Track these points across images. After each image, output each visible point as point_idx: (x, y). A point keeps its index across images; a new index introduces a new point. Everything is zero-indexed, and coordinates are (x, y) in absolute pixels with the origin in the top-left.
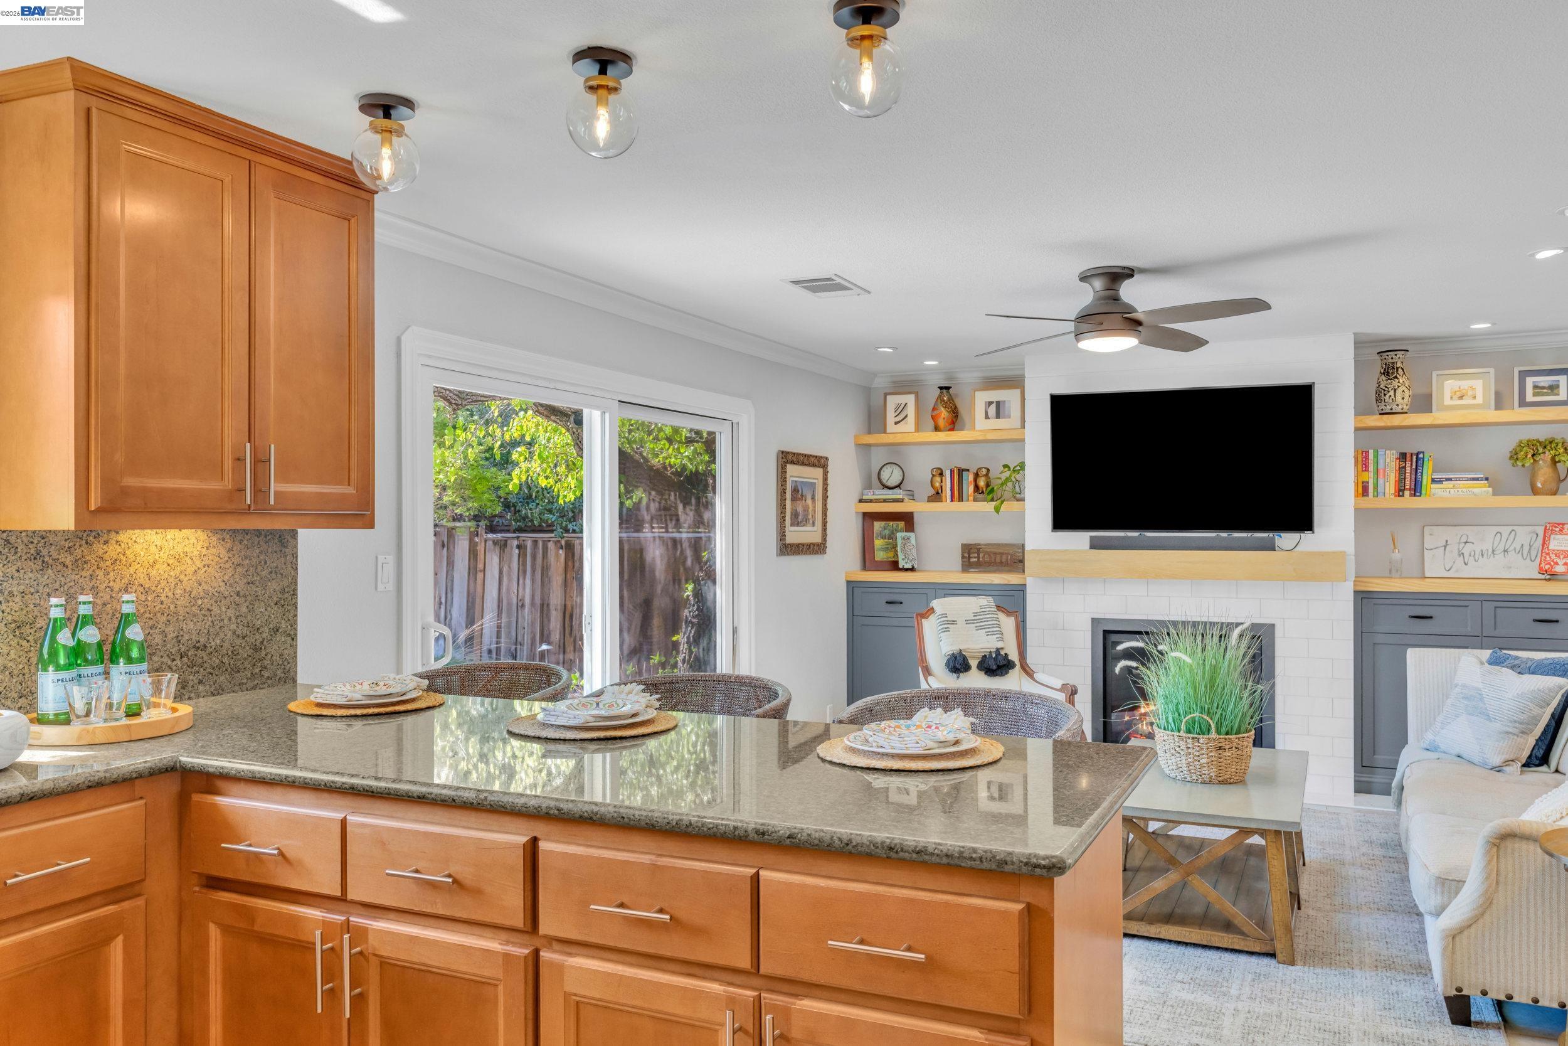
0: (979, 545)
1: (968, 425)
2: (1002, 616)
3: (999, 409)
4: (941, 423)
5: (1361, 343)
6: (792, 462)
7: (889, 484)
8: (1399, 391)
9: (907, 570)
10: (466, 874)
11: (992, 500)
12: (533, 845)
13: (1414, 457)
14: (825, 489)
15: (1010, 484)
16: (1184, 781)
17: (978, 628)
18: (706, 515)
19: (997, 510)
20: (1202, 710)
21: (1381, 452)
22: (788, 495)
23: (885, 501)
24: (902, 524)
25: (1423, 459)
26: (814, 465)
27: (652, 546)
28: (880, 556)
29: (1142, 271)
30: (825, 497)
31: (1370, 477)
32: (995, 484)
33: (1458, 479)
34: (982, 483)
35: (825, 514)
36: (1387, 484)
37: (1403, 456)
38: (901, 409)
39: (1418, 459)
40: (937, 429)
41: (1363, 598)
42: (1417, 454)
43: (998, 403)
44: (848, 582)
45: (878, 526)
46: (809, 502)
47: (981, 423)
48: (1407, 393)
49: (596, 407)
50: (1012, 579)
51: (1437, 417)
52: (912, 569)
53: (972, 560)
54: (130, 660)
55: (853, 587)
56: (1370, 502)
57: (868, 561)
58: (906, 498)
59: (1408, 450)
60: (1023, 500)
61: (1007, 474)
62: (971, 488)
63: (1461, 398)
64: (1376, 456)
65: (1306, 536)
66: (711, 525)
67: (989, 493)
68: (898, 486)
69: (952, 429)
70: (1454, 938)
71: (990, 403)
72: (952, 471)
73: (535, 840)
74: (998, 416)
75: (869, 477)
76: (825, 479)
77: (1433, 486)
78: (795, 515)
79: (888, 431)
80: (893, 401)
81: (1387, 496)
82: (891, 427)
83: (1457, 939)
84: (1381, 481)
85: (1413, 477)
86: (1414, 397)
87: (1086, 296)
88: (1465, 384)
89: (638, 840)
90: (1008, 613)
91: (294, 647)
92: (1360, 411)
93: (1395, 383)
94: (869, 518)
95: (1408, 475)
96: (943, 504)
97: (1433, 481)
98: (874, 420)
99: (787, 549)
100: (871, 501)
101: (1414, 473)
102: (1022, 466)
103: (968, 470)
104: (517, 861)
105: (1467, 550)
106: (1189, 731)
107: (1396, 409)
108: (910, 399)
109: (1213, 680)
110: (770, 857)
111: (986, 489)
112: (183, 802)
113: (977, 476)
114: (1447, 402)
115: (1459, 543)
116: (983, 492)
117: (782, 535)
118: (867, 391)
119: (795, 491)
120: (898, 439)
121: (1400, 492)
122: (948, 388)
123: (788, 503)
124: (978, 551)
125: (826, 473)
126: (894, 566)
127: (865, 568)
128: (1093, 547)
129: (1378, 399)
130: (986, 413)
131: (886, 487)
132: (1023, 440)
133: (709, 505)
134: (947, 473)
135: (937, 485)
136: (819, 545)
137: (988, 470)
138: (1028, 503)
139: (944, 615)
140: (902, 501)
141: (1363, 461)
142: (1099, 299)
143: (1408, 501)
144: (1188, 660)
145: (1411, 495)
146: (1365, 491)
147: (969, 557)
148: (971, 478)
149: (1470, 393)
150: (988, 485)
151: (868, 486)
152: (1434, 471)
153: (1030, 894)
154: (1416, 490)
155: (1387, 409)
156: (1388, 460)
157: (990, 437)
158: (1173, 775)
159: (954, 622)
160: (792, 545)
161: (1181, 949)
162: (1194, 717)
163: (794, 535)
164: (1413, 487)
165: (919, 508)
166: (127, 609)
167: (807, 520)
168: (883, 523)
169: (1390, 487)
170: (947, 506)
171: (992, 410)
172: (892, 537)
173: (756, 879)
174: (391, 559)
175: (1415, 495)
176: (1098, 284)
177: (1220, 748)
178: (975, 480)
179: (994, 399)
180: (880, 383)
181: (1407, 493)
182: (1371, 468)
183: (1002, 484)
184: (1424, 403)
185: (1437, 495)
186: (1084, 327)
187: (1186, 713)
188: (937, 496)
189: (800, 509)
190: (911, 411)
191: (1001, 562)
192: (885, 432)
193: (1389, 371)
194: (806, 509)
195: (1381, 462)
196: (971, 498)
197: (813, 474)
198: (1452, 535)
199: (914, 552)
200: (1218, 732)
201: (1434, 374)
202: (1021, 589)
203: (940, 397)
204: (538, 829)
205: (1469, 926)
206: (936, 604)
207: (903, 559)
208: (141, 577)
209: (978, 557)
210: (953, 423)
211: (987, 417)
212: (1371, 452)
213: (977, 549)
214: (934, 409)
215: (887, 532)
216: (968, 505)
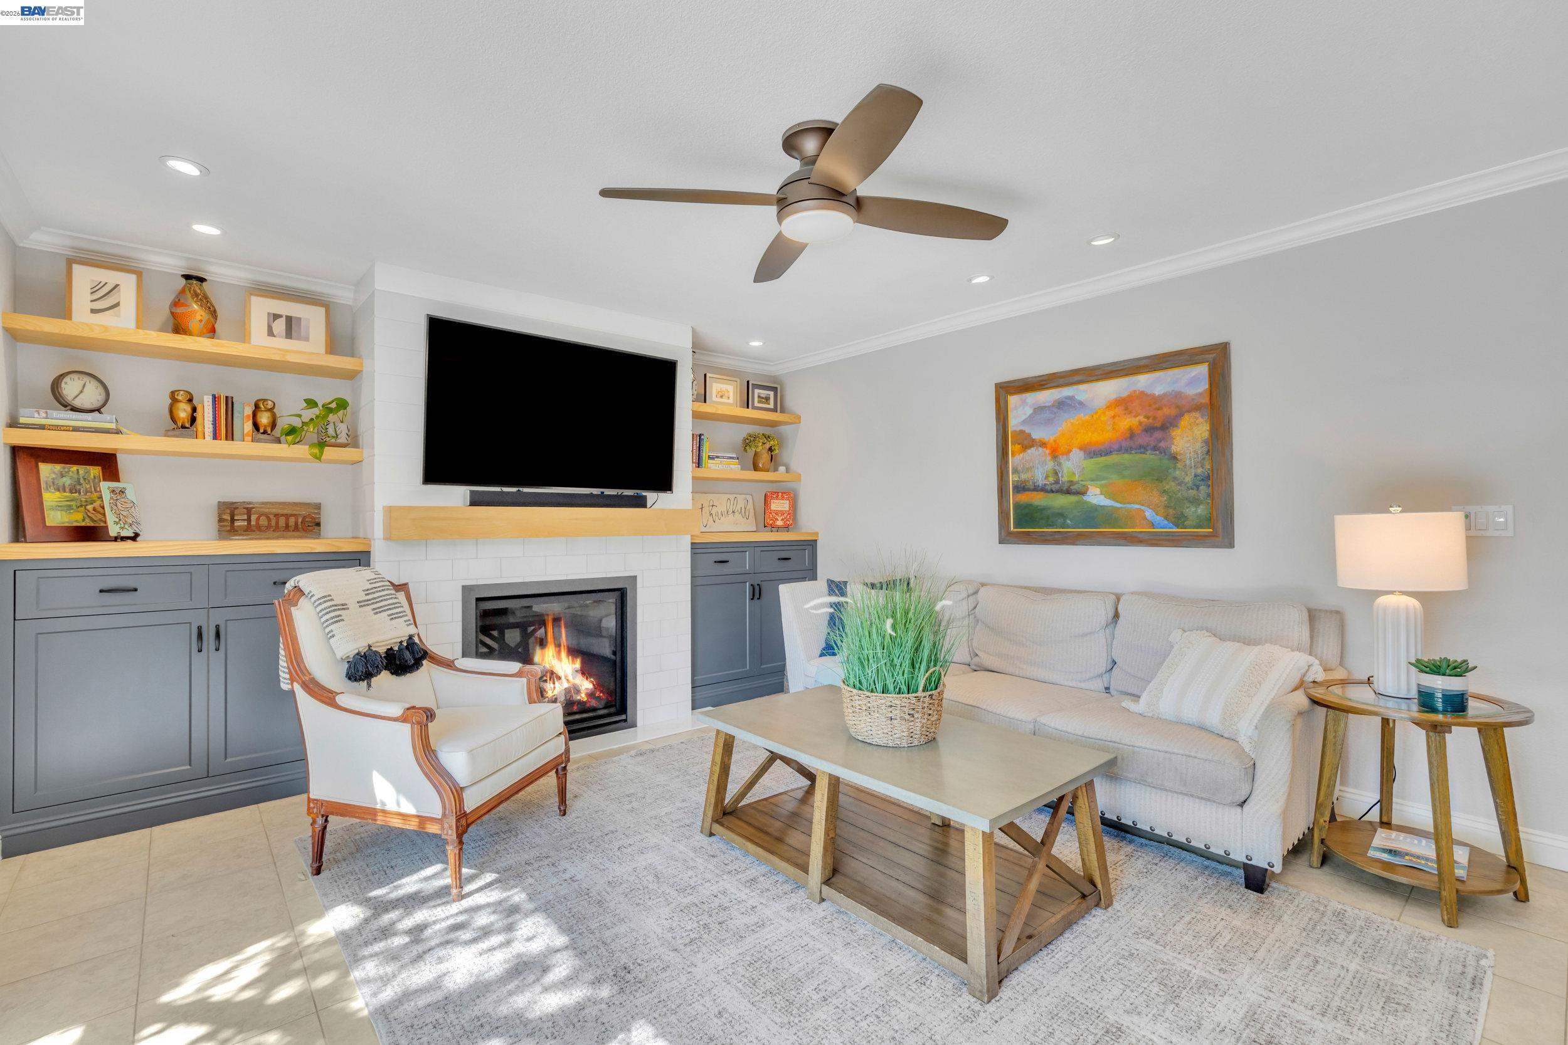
0: (250, 503)
1: (236, 333)
3: (292, 328)
7: (76, 404)
9: (126, 539)
13: (698, 438)
17: (376, 612)
23: (75, 429)
24: (95, 471)
25: (704, 439)
28: (56, 518)
33: (723, 457)
34: (264, 419)
38: (104, 292)
39: (701, 440)
40: (178, 332)
42: (700, 436)
43: (289, 319)
45: (46, 468)
47: (261, 338)
51: (711, 410)
52: (134, 538)
53: (237, 524)
57: (28, 527)
58: (118, 430)
62: (249, 426)
63: (722, 397)
68: (97, 409)
69: (207, 336)
71: (276, 317)
72: (215, 399)
74: (289, 335)
75: (34, 389)
77: (710, 461)
80: (85, 276)
82: (83, 315)
85: (698, 453)
88: (723, 387)
90: (397, 587)
94: (26, 454)
95: (695, 451)
96: (199, 441)
97: (710, 458)
100: (32, 427)
101: (698, 450)
105: (714, 511)
108: (126, 280)
111: (269, 428)
113: (256, 409)
114: (715, 398)
115: (709, 506)
116: (265, 432)
120: (100, 335)
122: (198, 279)
126: (90, 534)
128: (473, 503)
130: (269, 327)
131: (70, 408)
134: (204, 398)
135: (183, 414)
137: (274, 404)
139: (327, 598)
140: (100, 432)
147: (233, 520)
148: (247, 411)
149: (727, 393)
150: (273, 423)
151: (26, 402)
154: (700, 462)
157: (275, 358)
159: (344, 607)
164: (697, 461)
165: (135, 447)
168: (58, 466)
170: (206, 443)
171: (280, 326)
172: (80, 489)
175: (698, 467)
178: (254, 415)
179: (283, 312)
181: (694, 466)
188: (180, 428)
190: (127, 297)
191: (287, 526)
192: (70, 321)
196: (246, 437)
203: (186, 288)
207: (117, 523)
209: (249, 520)
210: (210, 327)
211: (271, 333)
213: (247, 508)
214: (176, 303)
215: (68, 481)
216: (245, 446)
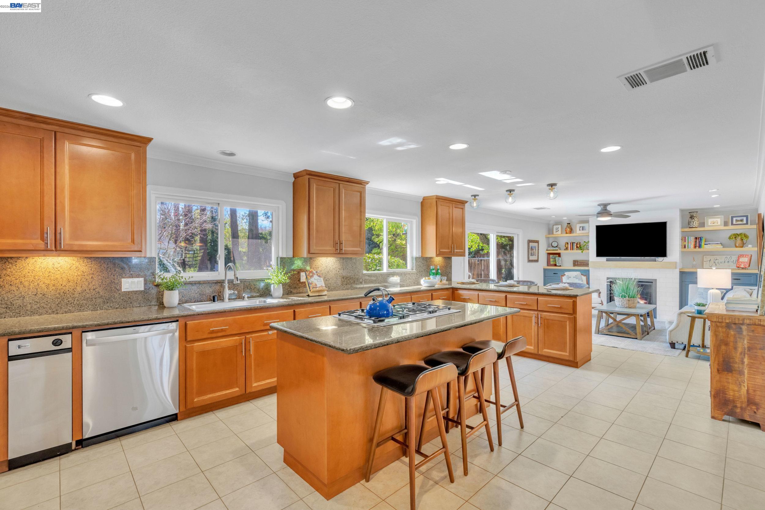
0: (578, 260)
1: (575, 232)
2: (583, 276)
3: (583, 228)
4: (568, 232)
5: (682, 211)
6: (531, 242)
7: (554, 246)
8: (694, 222)
9: (559, 266)
10: (497, 300)
11: (581, 250)
12: (506, 296)
13: (699, 239)
14: (538, 248)
15: (586, 246)
16: (621, 307)
17: (576, 279)
18: (512, 255)
19: (582, 252)
20: (625, 293)
21: (690, 237)
22: (530, 249)
23: (553, 250)
24: (557, 256)
25: (702, 239)
26: (536, 242)
27: (502, 261)
28: (552, 263)
29: (612, 203)
30: (538, 250)
31: (686, 244)
32: (582, 246)
33: (712, 244)
34: (578, 246)
35: (538, 253)
36: (691, 245)
37: (696, 238)
38: (557, 229)
39: (701, 239)
40: (566, 233)
41: (682, 273)
42: (700, 238)
44: (544, 269)
45: (551, 256)
46: (534, 250)
47: (578, 231)
48: (697, 223)
49: (492, 233)
50: (586, 268)
51: (706, 228)
52: (560, 266)
54: (439, 275)
55: (545, 270)
56: (686, 249)
57: (548, 264)
58: (559, 250)
59: (697, 237)
60: (589, 250)
61: (585, 243)
62: (576, 247)
63: (714, 223)
64: (688, 238)
65: (665, 258)
66: (513, 257)
67: (580, 248)
68: (557, 247)
69: (570, 233)
70: (671, 332)
71: (581, 227)
72: (570, 243)
73: (506, 295)
74: (583, 230)
75: (549, 244)
76: (538, 246)
78: (531, 254)
79: (554, 234)
80: (555, 227)
81: (691, 248)
82: (555, 233)
83: (672, 332)
84: (689, 244)
85: (699, 243)
86: (700, 224)
87: (599, 209)
88: (715, 220)
89: (521, 295)
90: (584, 276)
91: (451, 275)
92: (683, 227)
93: (693, 220)
94: (549, 254)
95: (697, 243)
97: (705, 244)
98: (550, 231)
99: (530, 261)
100: (549, 250)
101: (699, 242)
102: (589, 241)
103: (575, 243)
104: (504, 298)
105: (716, 262)
106: (622, 297)
107: (693, 226)
108: (560, 226)
109: (627, 287)
110: (539, 296)
111: (579, 247)
112: (453, 293)
113: (577, 244)
114: (709, 224)
115: (714, 260)
116: (579, 248)
117: (529, 258)
118: (548, 224)
119: (531, 248)
120: (557, 236)
121: (695, 247)
122: (569, 224)
123: (530, 251)
124: (578, 262)
125: (538, 244)
126: (555, 265)
127: (548, 265)
128: (607, 261)
129: (689, 224)
130: (580, 229)
131: (553, 247)
132: (589, 236)
133: (513, 253)
134: (569, 244)
135: (567, 246)
136: (537, 260)
137: (580, 243)
138: (590, 251)
139: (568, 276)
140: (557, 250)
141: (683, 239)
142: (602, 210)
143: (697, 249)
144: (621, 283)
145: (698, 248)
146: (685, 247)
147: (575, 263)
148: (575, 244)
149: (716, 222)
150: (580, 246)
151: (549, 247)
152: (705, 242)
153: (574, 299)
154: (700, 246)
155: (691, 226)
156: (691, 239)
157: (580, 235)
158: (618, 306)
159: (570, 277)
160: (531, 260)
161: (617, 337)
162: (623, 294)
163: (531, 258)
164: (699, 246)
165: (562, 252)
166: (438, 268)
167: (534, 255)
168: (552, 255)
169: (692, 246)
170: (569, 251)
172: (555, 258)
173: (537, 299)
174: (463, 262)
175: (699, 248)
176: (602, 207)
177: (629, 301)
178: (577, 245)
179: (582, 226)
180: (552, 222)
181: (697, 247)
182: (687, 241)
183: (584, 246)
184: (702, 225)
185: (706, 248)
186: (599, 215)
187: (621, 294)
188: (567, 249)
189: (532, 252)
190: (560, 229)
191: (584, 264)
192: (553, 234)
193: (692, 217)
194: (534, 252)
195: (689, 239)
196: (575, 249)
197: (536, 244)
198: (712, 258)
199: (561, 262)
200: (629, 297)
201: (705, 218)
202: (588, 271)
203: (567, 226)
204: (507, 294)
205: (674, 330)
206: (565, 273)
207: (558, 264)
208: (435, 264)
210: (571, 232)
211: (580, 230)
212: (687, 237)
214: (566, 228)
215: (554, 257)
216: (575, 251)
